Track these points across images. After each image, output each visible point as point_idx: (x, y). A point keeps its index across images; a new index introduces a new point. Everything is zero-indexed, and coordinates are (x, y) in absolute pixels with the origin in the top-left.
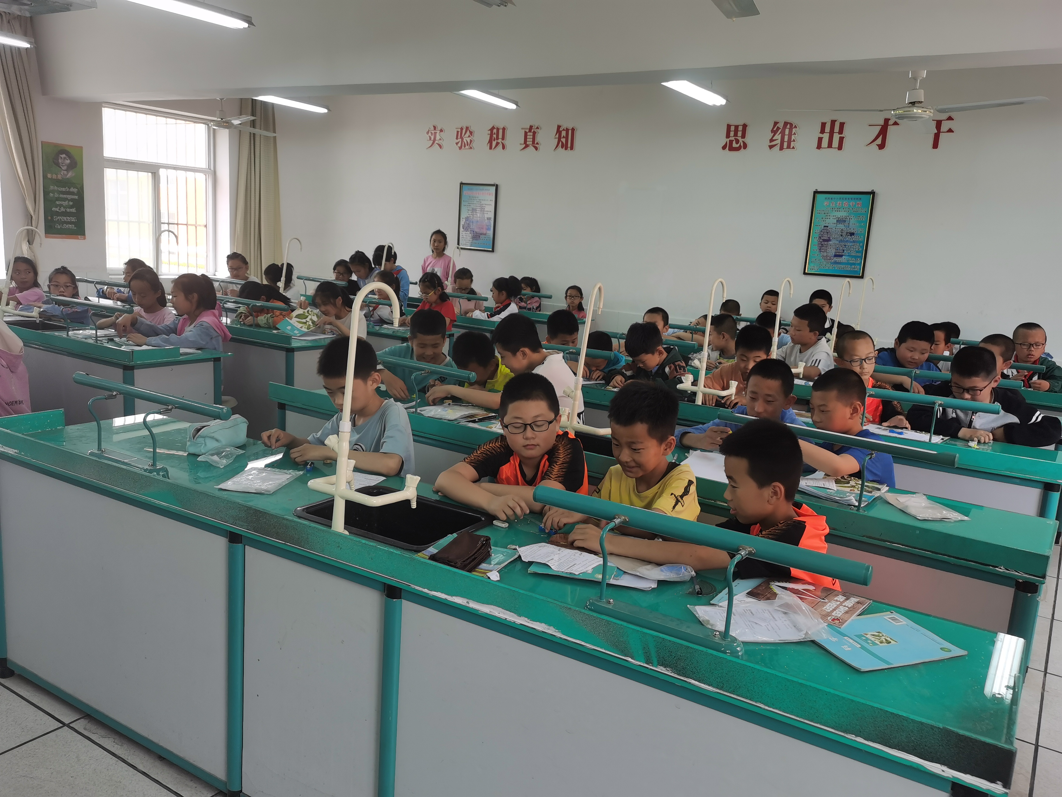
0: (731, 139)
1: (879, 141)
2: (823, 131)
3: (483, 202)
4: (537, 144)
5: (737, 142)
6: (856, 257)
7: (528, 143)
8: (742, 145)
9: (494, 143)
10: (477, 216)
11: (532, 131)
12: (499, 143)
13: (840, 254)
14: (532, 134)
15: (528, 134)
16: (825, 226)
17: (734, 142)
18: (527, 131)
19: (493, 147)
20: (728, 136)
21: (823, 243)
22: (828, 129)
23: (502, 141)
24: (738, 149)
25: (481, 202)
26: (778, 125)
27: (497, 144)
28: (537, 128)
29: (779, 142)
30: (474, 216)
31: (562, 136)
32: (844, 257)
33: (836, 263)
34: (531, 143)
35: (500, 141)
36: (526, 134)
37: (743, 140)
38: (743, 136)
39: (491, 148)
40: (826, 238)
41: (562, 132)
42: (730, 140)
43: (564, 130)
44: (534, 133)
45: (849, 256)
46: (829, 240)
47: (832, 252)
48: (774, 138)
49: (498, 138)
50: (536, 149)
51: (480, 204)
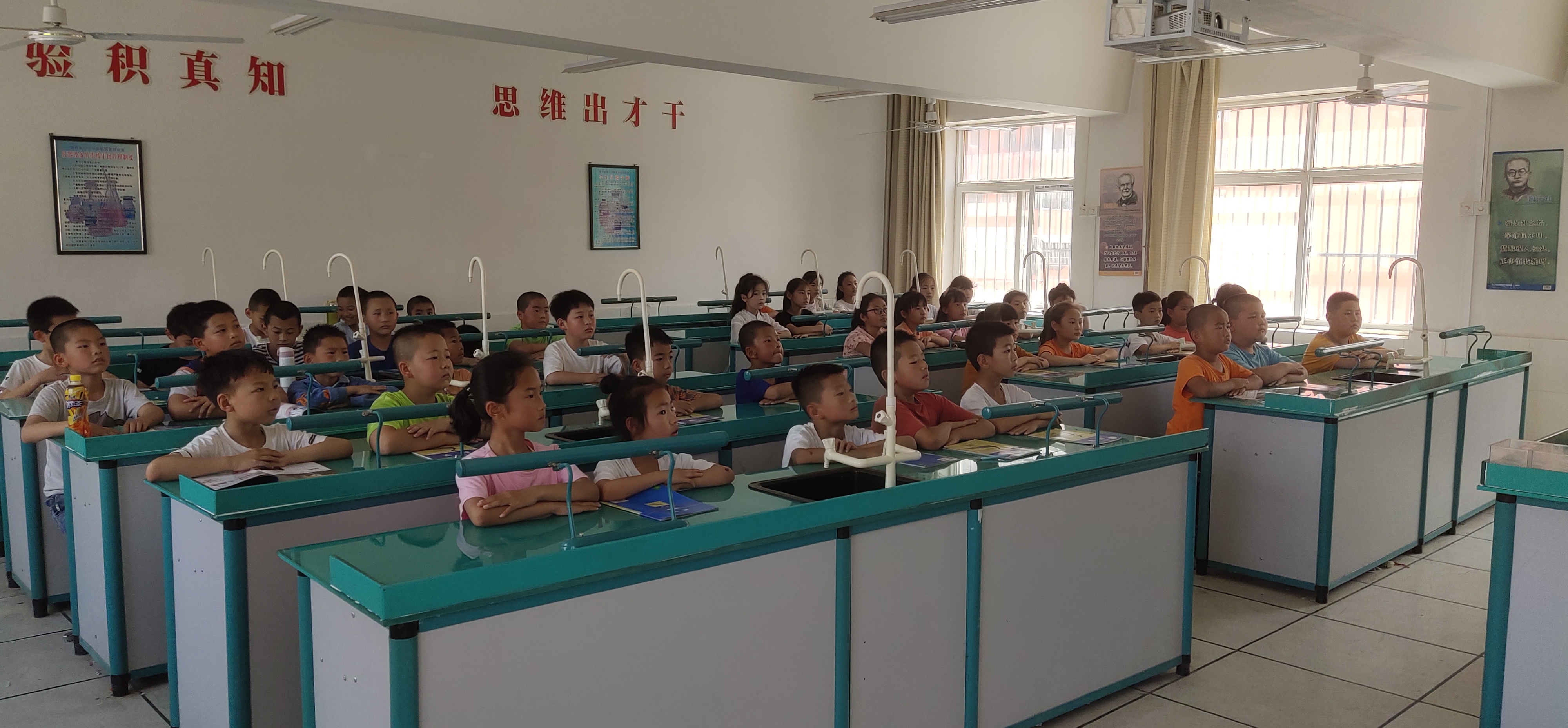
0: (501, 102)
1: (634, 118)
2: (588, 105)
3: (109, 171)
4: (216, 80)
5: (509, 107)
6: (631, 229)
7: (196, 77)
8: (514, 110)
9: (123, 73)
10: (99, 195)
11: (204, 59)
12: (136, 73)
13: (618, 227)
14: (203, 64)
15: (196, 63)
16: (603, 200)
17: (505, 106)
18: (194, 58)
19: (122, 78)
20: (498, 99)
21: (603, 217)
22: (592, 102)
23: (142, 70)
24: (510, 115)
25: (106, 170)
26: (547, 92)
27: (131, 74)
28: (213, 56)
29: (550, 110)
30: (93, 194)
31: (262, 74)
32: (622, 229)
33: (617, 236)
34: (203, 78)
35: (135, 69)
36: (191, 63)
37: (514, 105)
38: (514, 101)
39: (116, 79)
40: (605, 212)
41: (261, 67)
42: (500, 104)
43: (263, 64)
44: (208, 65)
45: (625, 228)
46: (607, 214)
47: (611, 225)
48: (545, 107)
49: (130, 63)
50: (215, 88)
51: (105, 174)
